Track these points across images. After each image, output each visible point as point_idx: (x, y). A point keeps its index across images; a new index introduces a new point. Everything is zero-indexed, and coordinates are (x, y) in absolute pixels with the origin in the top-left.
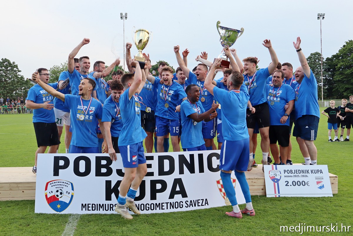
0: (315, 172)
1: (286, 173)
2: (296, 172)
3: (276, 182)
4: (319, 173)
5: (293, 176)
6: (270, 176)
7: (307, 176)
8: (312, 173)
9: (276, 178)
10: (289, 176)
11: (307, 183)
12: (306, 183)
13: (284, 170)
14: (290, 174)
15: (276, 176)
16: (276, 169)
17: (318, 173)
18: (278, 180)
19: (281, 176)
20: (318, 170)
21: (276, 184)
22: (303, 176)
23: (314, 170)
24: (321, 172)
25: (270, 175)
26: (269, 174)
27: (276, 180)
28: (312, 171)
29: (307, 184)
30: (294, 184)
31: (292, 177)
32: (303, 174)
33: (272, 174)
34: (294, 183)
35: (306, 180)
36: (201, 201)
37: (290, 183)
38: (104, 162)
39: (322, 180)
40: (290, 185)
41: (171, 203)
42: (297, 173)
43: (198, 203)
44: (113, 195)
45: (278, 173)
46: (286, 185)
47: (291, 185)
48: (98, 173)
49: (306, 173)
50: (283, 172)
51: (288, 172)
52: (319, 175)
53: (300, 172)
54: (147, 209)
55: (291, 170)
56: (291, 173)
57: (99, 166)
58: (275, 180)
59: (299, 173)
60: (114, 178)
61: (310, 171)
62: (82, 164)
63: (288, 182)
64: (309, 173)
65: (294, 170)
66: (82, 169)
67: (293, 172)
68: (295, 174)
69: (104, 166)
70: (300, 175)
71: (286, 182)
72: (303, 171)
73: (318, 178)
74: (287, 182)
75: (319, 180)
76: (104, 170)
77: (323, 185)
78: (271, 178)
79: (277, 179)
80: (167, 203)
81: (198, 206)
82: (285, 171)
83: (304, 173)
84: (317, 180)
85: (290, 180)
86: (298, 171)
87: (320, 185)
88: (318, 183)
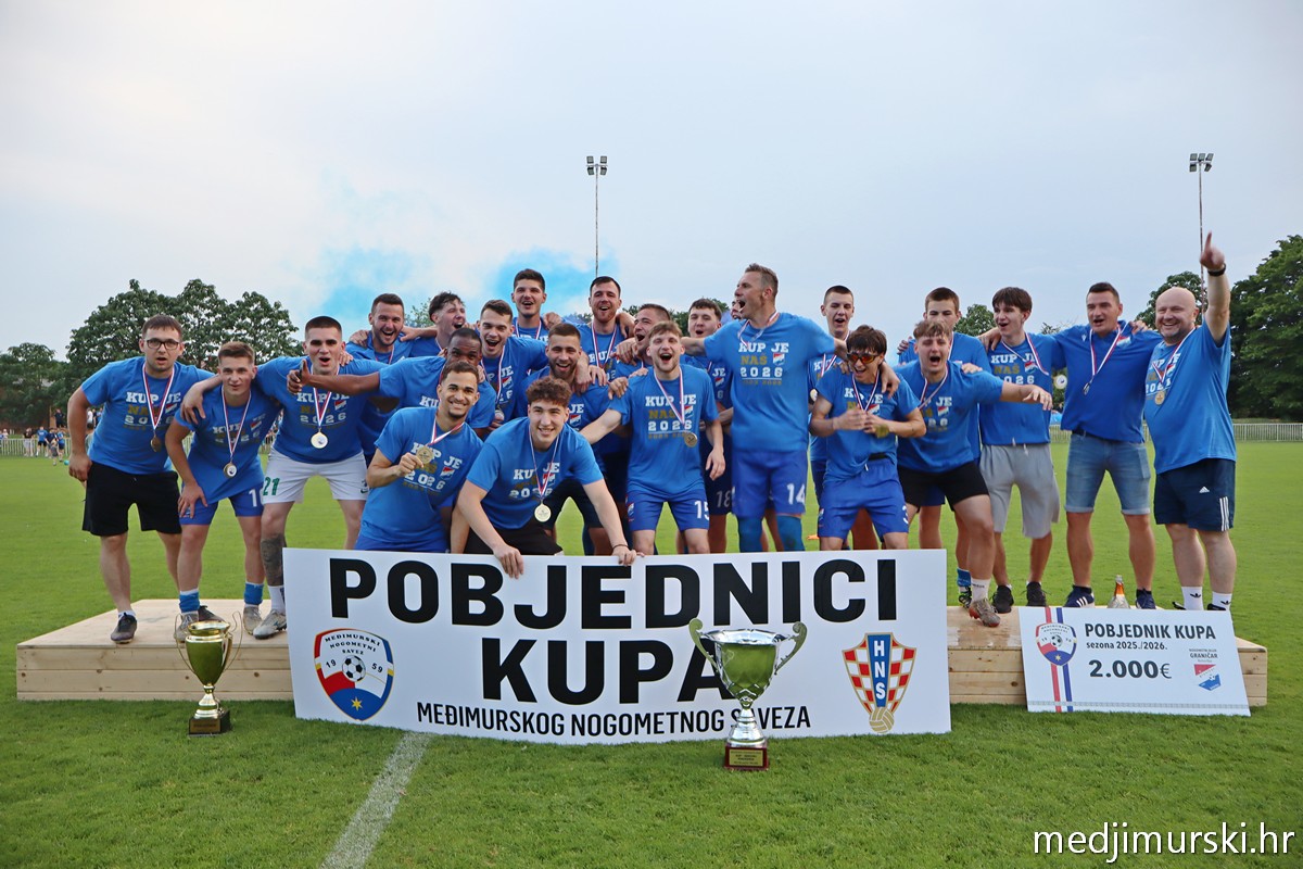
0: (1191, 634)
1: (1093, 633)
2: (1127, 631)
3: (1059, 663)
4: (1203, 635)
5: (1116, 645)
6: (1039, 644)
7: (1162, 647)
8: (1178, 637)
9: (1059, 649)
10: (1102, 645)
11: (1162, 669)
12: (1159, 667)
13: (1087, 625)
14: (1105, 639)
15: (1058, 644)
16: (1060, 620)
17: (1199, 637)
18: (1066, 657)
19: (1075, 645)
20: (1198, 627)
21: (1060, 669)
22: (1150, 646)
23: (1186, 627)
24: (1210, 634)
25: (1040, 638)
26: (1037, 635)
27: (1058, 658)
28: (1178, 632)
29: (1163, 673)
30: (1120, 672)
31: (1113, 646)
32: (1149, 639)
33: (1046, 638)
34: (1119, 666)
35: (1158, 657)
36: (784, 714)
37: (1107, 668)
38: (476, 582)
39: (1213, 661)
40: (1104, 675)
41: (683, 715)
42: (1127, 635)
43: (774, 718)
44: (505, 684)
45: (1066, 635)
46: (1094, 674)
47: (1109, 675)
48: (461, 616)
49: (1158, 636)
50: (1081, 631)
51: (1100, 633)
52: (1202, 642)
53: (1138, 633)
54: (610, 730)
55: (1108, 626)
56: (1109, 635)
57: (461, 595)
58: (1056, 657)
59: (1136, 636)
60: (508, 632)
61: (1171, 631)
62: (412, 583)
63: (1099, 665)
64: (1169, 637)
65: (1121, 626)
66: (413, 600)
67: (1117, 631)
68: (1121, 640)
69: (476, 595)
70: (1139, 641)
71: (1091, 663)
72: (1148, 631)
73: (1200, 653)
74: (1095, 665)
75: (1204, 661)
76: (477, 607)
77: (1217, 677)
78: (1041, 649)
79: (1062, 654)
80: (672, 715)
81: (774, 726)
82: (1088, 629)
83: (1152, 636)
84: (1196, 661)
85: (1107, 658)
86: (1131, 628)
87: (1206, 676)
88: (1199, 669)
